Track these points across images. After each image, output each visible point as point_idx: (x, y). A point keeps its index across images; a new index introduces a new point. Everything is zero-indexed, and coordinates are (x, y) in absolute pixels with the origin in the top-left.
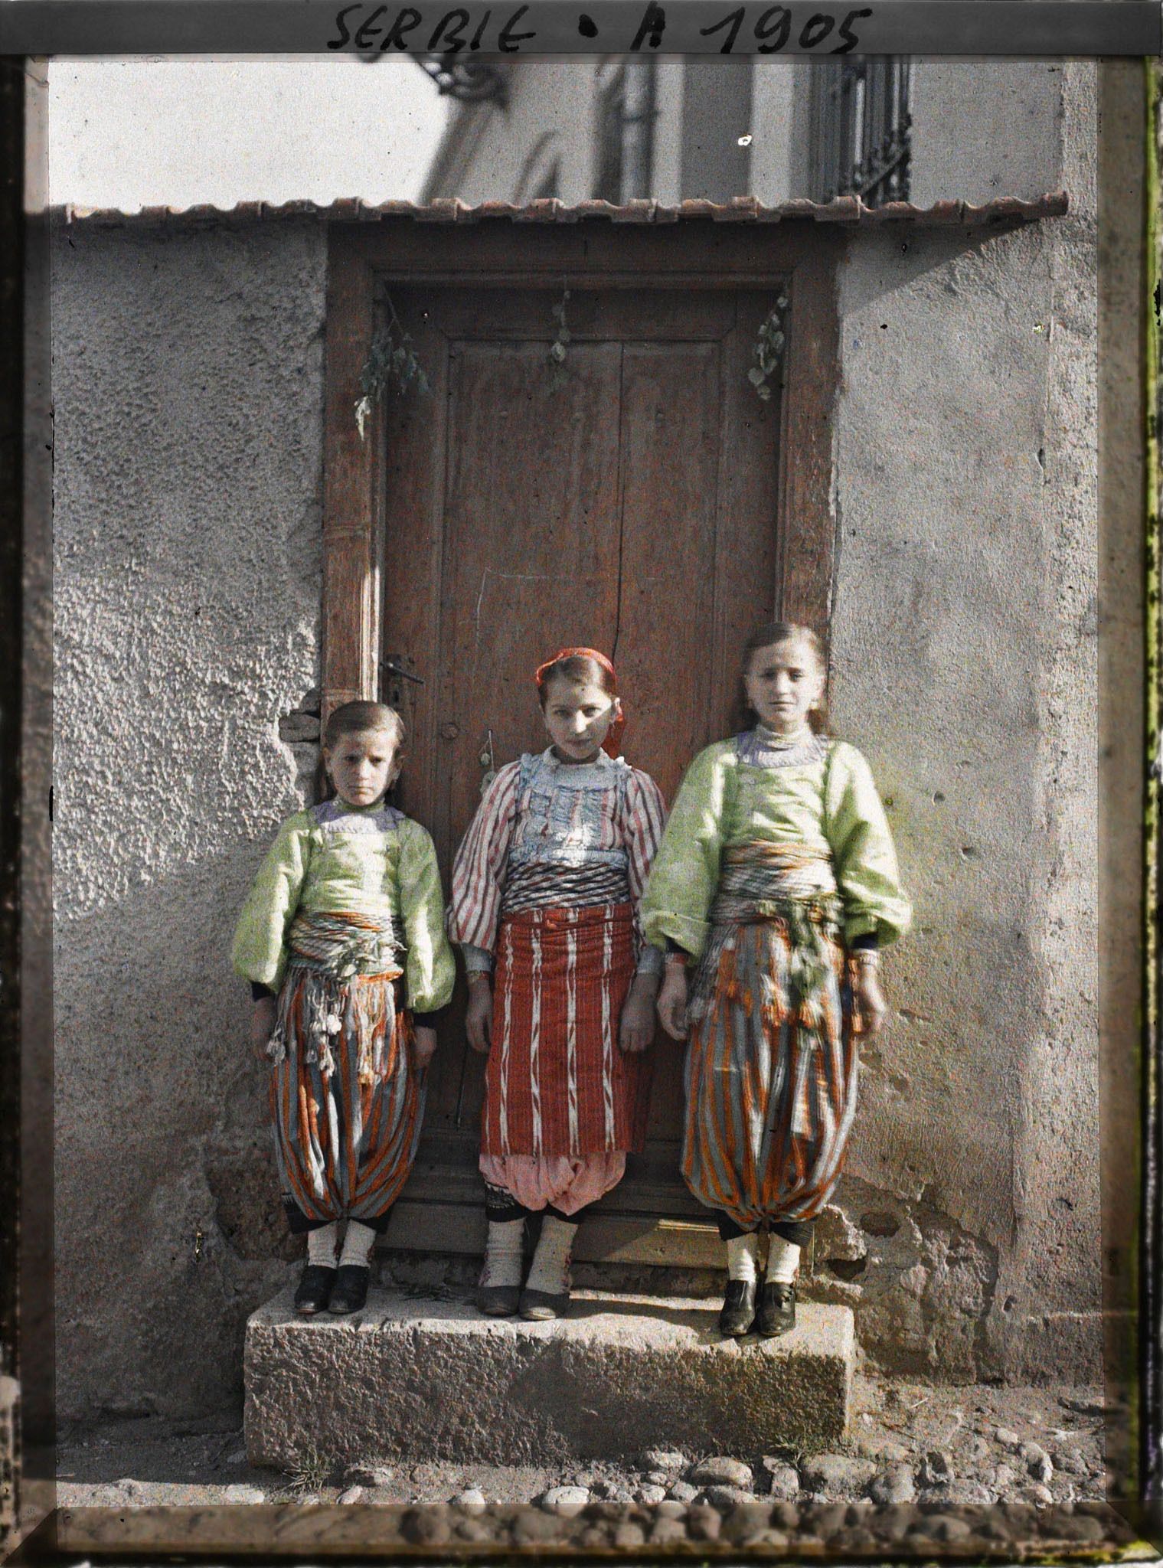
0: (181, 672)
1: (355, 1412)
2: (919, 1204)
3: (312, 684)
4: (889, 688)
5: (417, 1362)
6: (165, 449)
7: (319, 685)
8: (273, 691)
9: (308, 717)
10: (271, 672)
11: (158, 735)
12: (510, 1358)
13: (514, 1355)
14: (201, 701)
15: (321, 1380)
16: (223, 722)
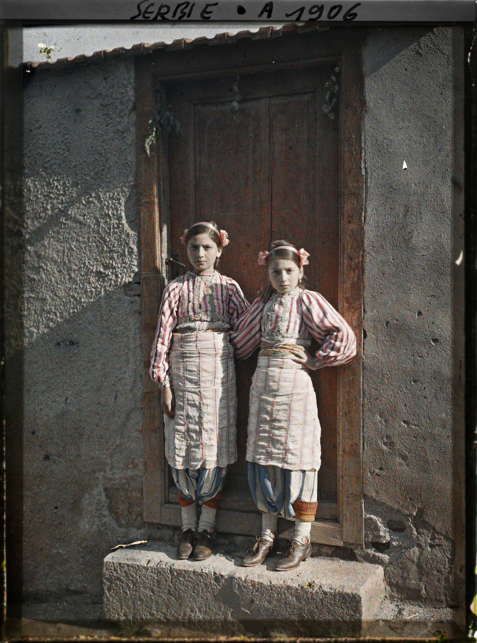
0: (84, 267)
1: (147, 603)
2: (414, 517)
3: (136, 270)
4: (393, 259)
5: (172, 582)
6: (74, 167)
7: (139, 271)
8: (120, 274)
9: (136, 284)
10: (119, 266)
11: (76, 295)
12: (211, 583)
13: (213, 582)
14: (92, 279)
15: (133, 587)
16: (101, 289)
